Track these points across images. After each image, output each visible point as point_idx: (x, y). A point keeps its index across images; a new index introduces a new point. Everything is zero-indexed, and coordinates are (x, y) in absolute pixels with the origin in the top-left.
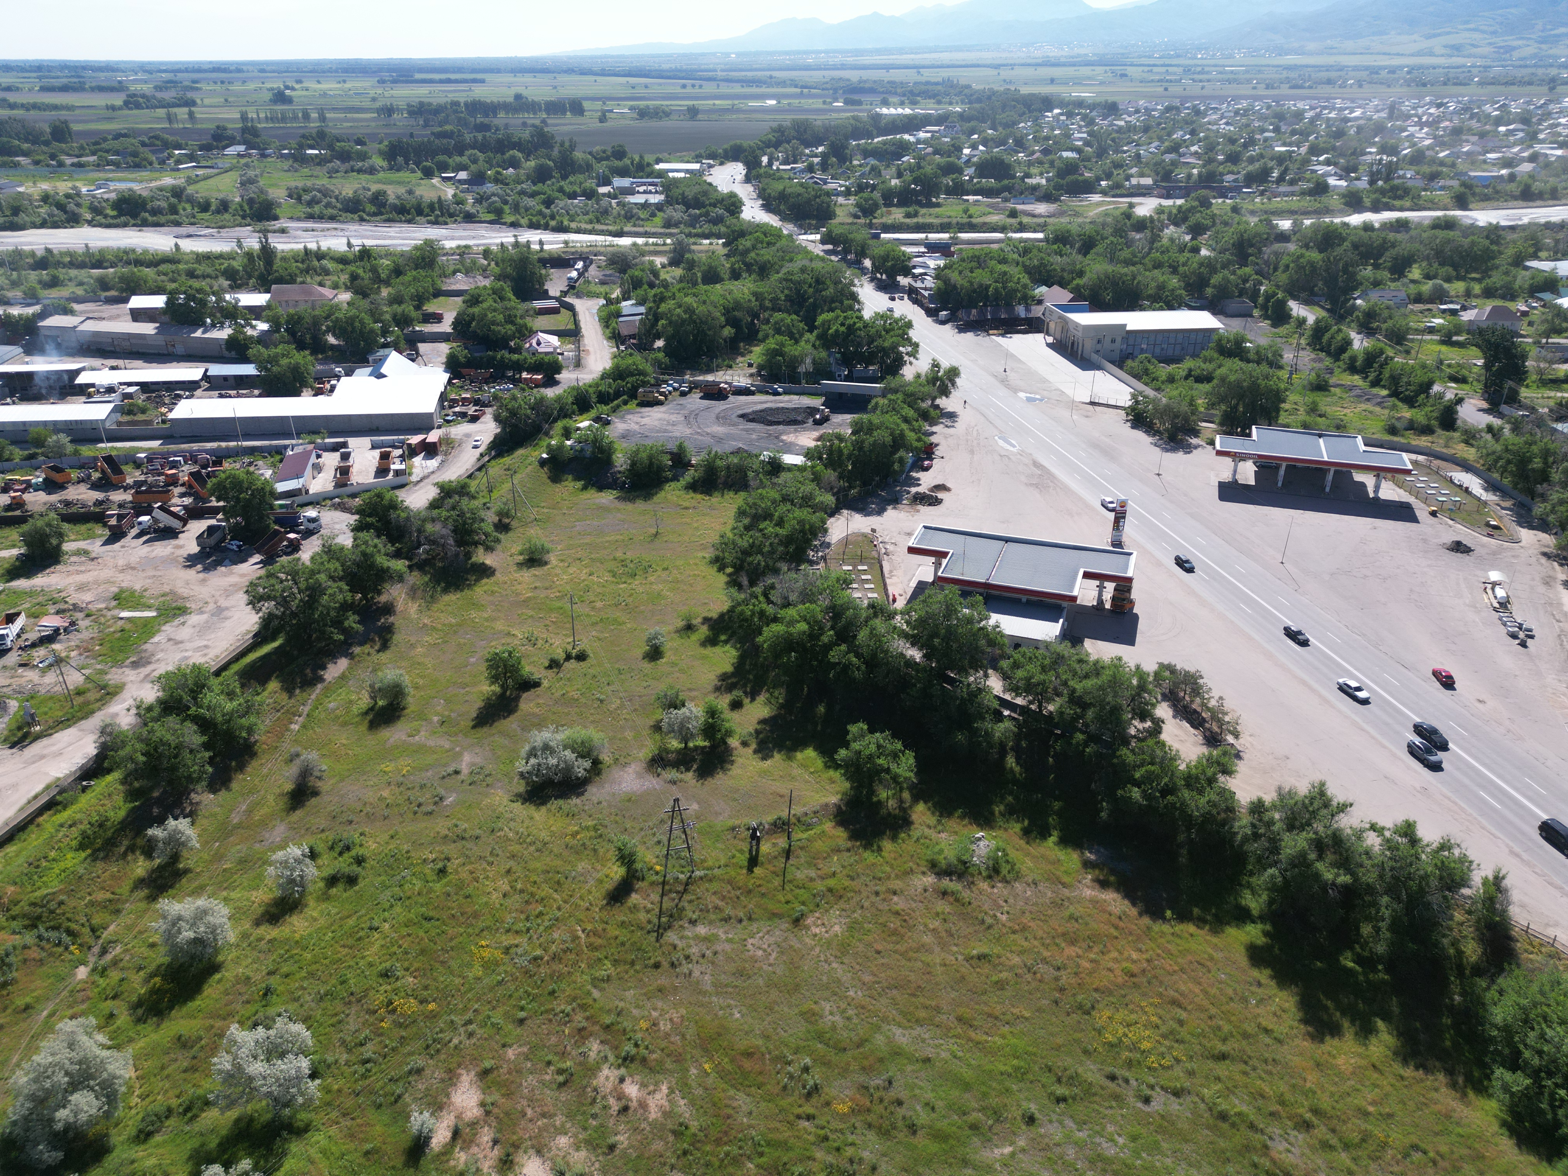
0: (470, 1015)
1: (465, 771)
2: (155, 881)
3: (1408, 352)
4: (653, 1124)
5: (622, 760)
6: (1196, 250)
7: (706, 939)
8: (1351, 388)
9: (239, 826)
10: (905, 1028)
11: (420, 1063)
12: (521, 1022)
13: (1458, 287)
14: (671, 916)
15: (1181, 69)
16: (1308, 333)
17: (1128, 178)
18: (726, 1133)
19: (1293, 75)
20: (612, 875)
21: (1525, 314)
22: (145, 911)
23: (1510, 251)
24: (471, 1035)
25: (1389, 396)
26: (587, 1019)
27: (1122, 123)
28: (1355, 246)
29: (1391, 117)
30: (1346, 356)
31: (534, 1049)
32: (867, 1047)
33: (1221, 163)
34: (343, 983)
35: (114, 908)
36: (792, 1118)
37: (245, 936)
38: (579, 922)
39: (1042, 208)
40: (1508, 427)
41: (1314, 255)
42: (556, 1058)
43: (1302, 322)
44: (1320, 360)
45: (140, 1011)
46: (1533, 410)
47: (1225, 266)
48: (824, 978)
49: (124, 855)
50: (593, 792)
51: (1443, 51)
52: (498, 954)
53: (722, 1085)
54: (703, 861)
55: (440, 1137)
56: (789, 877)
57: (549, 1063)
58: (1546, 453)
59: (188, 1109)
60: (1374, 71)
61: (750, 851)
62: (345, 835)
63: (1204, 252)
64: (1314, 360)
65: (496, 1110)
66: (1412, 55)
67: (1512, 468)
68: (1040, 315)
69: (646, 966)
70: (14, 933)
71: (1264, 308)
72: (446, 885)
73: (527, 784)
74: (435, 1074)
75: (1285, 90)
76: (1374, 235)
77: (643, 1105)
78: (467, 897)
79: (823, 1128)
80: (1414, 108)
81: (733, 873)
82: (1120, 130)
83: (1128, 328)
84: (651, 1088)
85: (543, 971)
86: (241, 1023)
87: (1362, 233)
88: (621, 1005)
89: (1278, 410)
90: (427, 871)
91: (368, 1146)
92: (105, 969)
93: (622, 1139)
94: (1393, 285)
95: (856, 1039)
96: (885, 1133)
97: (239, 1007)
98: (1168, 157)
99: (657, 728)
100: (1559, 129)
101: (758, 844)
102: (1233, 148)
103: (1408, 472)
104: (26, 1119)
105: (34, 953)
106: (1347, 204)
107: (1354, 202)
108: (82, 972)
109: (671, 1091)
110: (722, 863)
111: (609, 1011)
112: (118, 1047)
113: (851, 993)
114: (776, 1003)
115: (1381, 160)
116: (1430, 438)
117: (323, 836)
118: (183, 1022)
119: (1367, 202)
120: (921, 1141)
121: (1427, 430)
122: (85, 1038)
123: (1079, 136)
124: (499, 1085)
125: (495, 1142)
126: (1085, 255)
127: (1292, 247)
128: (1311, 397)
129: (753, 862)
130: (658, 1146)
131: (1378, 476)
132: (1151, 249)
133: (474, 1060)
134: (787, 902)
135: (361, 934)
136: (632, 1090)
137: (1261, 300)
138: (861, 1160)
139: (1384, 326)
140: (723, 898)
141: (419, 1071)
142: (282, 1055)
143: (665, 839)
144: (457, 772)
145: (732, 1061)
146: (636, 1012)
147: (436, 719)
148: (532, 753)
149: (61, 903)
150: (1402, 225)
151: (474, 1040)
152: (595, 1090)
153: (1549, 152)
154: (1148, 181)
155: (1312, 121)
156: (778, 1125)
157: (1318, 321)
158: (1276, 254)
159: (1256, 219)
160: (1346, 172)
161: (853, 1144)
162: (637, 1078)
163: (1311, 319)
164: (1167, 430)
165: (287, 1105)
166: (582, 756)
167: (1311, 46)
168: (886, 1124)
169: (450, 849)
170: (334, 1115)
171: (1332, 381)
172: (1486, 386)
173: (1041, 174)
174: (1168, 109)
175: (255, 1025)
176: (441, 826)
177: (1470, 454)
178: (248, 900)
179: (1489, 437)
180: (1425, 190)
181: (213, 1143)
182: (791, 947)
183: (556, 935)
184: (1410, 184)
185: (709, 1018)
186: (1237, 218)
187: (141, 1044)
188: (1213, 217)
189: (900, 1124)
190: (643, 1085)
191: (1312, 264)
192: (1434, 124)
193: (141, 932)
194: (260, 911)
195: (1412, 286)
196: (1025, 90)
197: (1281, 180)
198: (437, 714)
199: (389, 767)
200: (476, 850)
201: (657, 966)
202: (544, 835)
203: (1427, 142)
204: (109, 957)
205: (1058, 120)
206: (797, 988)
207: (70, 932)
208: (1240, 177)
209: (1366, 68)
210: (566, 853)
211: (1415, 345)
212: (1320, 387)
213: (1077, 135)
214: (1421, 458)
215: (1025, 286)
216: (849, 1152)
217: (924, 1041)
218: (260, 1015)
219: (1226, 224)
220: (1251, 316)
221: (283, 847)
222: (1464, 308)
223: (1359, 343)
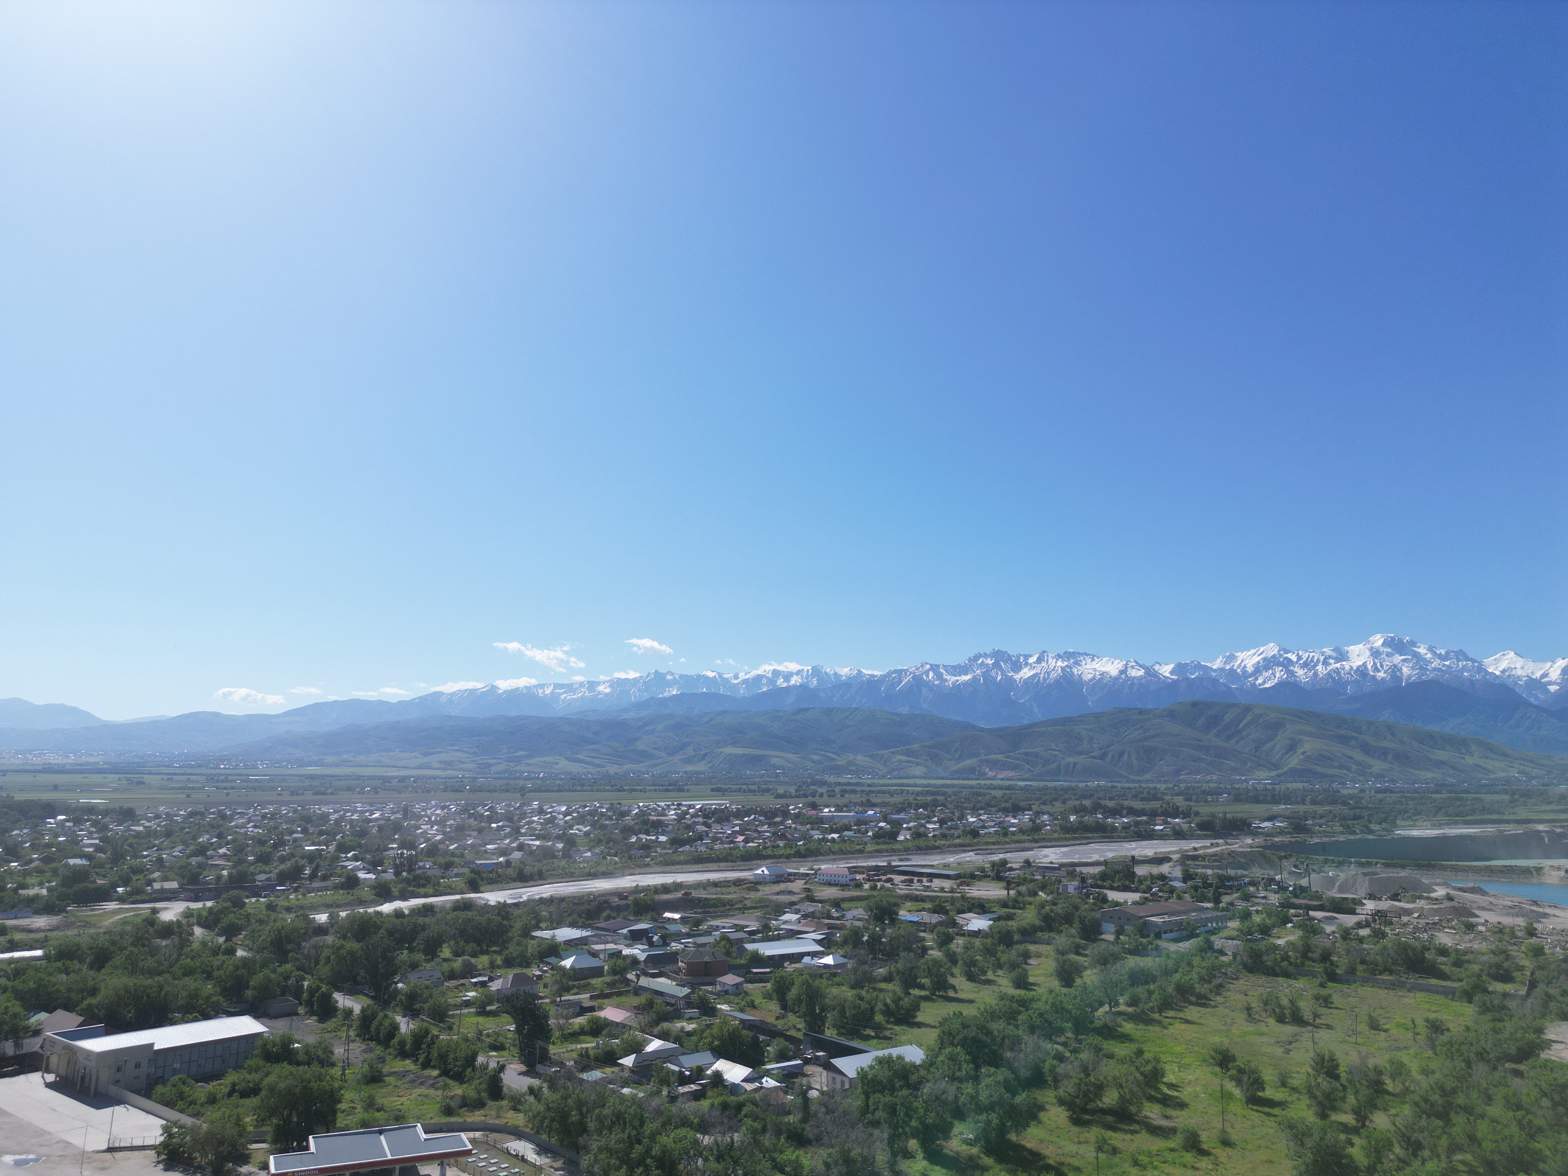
3: (450, 1028)
6: (231, 952)
8: (403, 1075)
13: (483, 961)
15: (204, 778)
16: (356, 1024)
17: (149, 883)
19: (316, 783)
21: (539, 977)
23: (518, 925)
25: (440, 1075)
27: (141, 828)
28: (390, 933)
29: (405, 817)
30: (395, 1041)
33: (252, 864)
39: (41, 922)
40: (545, 1085)
41: (353, 945)
43: (348, 1012)
44: (371, 1050)
46: (562, 1064)
47: (264, 965)
51: (439, 766)
58: (580, 1104)
60: (386, 780)
63: (240, 953)
64: (364, 1051)
66: (416, 768)
67: (556, 1125)
68: (37, 1048)
71: (309, 1003)
75: (309, 796)
76: (405, 921)
80: (423, 810)
82: (138, 835)
83: (156, 1047)
87: (395, 920)
89: (334, 1112)
94: (428, 966)
98: (194, 861)
100: (534, 825)
102: (263, 849)
103: (468, 1153)
106: (377, 895)
107: (384, 893)
115: (402, 853)
116: (482, 1112)
119: (395, 891)
121: (478, 1104)
123: (89, 843)
126: (99, 969)
127: (330, 939)
128: (365, 1093)
131: (441, 1164)
132: (180, 955)
137: (305, 996)
139: (426, 1006)
150: (428, 910)
153: (530, 843)
154: (174, 885)
155: (338, 822)
157: (363, 1010)
158: (316, 947)
159: (293, 915)
160: (372, 866)
163: (357, 1009)
164: (210, 1163)
167: (329, 759)
171: (386, 1069)
172: (521, 1050)
173: (41, 884)
174: (192, 814)
177: (518, 1119)
179: (531, 1099)
180: (443, 878)
184: (430, 873)
186: (273, 916)
188: (248, 916)
191: (351, 953)
192: (441, 822)
195: (444, 964)
196: (20, 797)
197: (313, 876)
203: (438, 838)
205: (63, 827)
208: (273, 876)
209: (380, 778)
211: (456, 1021)
212: (374, 1078)
213: (86, 841)
214: (478, 1134)
215: (15, 1016)
219: (261, 922)
220: (297, 1014)
222: (491, 979)
223: (405, 1026)
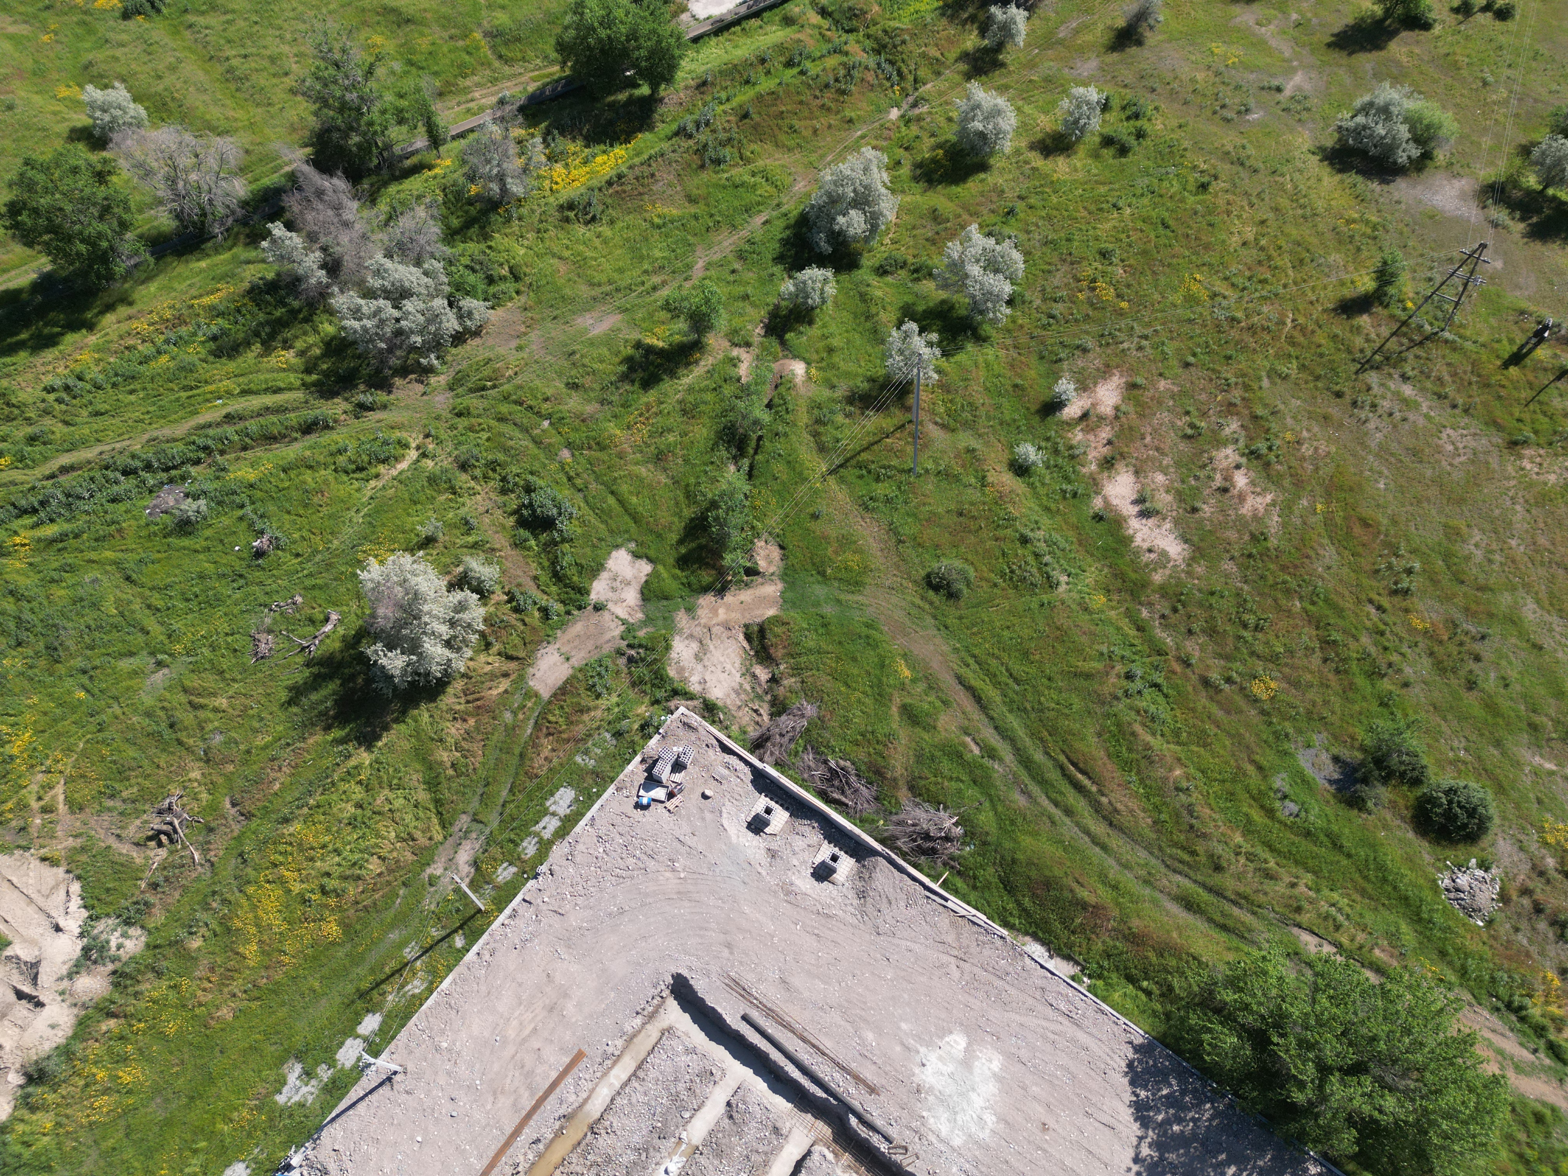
0: (1149, 331)
1: (1288, 92)
2: (976, 60)
4: (1240, 518)
5: (1457, 168)
7: (1405, 401)
9: (1061, 42)
10: (1542, 608)
11: (1090, 345)
12: (1187, 365)
14: (1387, 359)
18: (1296, 567)
20: (1359, 284)
22: (959, 85)
24: (1140, 348)
26: (1243, 399)
31: (1183, 393)
32: (1488, 595)
34: (1068, 240)
35: (937, 67)
36: (1364, 597)
37: (1017, 152)
38: (1296, 310)
42: (1195, 413)
45: (918, 172)
48: (1497, 512)
49: (964, 23)
50: (1401, 188)
52: (1204, 295)
53: (1321, 529)
54: (1461, 326)
55: (1072, 411)
56: (1542, 397)
57: (1188, 413)
59: (916, 271)
61: (1522, 346)
62: (1142, 101)
65: (1124, 420)
69: (1328, 389)
70: (864, 50)
72: (1198, 203)
73: (1340, 140)
74: (1095, 361)
77: (1242, 498)
78: (1211, 225)
79: (1386, 624)
81: (1484, 358)
84: (1258, 490)
85: (1234, 334)
86: (981, 227)
88: (1281, 407)
90: (1191, 180)
91: (1019, 382)
92: (909, 121)
93: (1207, 510)
95: (1481, 581)
96: (1440, 668)
97: (985, 212)
99: (1525, 151)
101: (1536, 345)
104: (820, 208)
105: (870, 77)
108: (894, 113)
109: (1274, 503)
110: (1481, 340)
111: (1266, 405)
112: (893, 191)
113: (1513, 543)
114: (1428, 500)
117: (1124, 91)
118: (942, 199)
120: (1471, 700)
122: (875, 170)
124: (1138, 404)
125: (1109, 443)
129: (1516, 359)
130: (1232, 535)
133: (1131, 370)
134: (1519, 420)
135: (1104, 206)
136: (1241, 480)
138: (1399, 671)
140: (1454, 375)
141: (1085, 350)
142: (996, 271)
143: (1439, 279)
144: (1279, 89)
145: (1345, 518)
146: (1289, 421)
147: (1294, 16)
148: (1365, 109)
149: (904, 42)
151: (1140, 354)
152: (1211, 459)
156: (1347, 593)
161: (1403, 655)
162: (1252, 474)
165: (981, 312)
166: (1418, 140)
168: (1447, 664)
169: (1225, 169)
170: (1008, 342)
175: (989, 234)
176: (1229, 140)
178: (1034, 120)
181: (921, 308)
182: (1487, 463)
183: (1265, 309)
185: (1352, 470)
187: (908, 199)
189: (1462, 673)
190: (1253, 483)
193: (947, 103)
194: (1039, 136)
198: (1300, 12)
199: (1219, 48)
200: (1246, 182)
201: (1339, 395)
202: (1320, 205)
204: (917, 111)
206: (1461, 501)
207: (900, 73)
210: (1329, 235)
216: (1395, 658)
217: (1551, 630)
218: (997, 228)
221: (1086, 85)
